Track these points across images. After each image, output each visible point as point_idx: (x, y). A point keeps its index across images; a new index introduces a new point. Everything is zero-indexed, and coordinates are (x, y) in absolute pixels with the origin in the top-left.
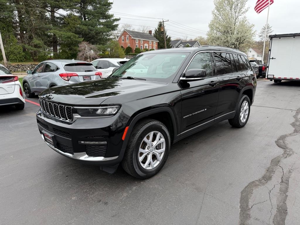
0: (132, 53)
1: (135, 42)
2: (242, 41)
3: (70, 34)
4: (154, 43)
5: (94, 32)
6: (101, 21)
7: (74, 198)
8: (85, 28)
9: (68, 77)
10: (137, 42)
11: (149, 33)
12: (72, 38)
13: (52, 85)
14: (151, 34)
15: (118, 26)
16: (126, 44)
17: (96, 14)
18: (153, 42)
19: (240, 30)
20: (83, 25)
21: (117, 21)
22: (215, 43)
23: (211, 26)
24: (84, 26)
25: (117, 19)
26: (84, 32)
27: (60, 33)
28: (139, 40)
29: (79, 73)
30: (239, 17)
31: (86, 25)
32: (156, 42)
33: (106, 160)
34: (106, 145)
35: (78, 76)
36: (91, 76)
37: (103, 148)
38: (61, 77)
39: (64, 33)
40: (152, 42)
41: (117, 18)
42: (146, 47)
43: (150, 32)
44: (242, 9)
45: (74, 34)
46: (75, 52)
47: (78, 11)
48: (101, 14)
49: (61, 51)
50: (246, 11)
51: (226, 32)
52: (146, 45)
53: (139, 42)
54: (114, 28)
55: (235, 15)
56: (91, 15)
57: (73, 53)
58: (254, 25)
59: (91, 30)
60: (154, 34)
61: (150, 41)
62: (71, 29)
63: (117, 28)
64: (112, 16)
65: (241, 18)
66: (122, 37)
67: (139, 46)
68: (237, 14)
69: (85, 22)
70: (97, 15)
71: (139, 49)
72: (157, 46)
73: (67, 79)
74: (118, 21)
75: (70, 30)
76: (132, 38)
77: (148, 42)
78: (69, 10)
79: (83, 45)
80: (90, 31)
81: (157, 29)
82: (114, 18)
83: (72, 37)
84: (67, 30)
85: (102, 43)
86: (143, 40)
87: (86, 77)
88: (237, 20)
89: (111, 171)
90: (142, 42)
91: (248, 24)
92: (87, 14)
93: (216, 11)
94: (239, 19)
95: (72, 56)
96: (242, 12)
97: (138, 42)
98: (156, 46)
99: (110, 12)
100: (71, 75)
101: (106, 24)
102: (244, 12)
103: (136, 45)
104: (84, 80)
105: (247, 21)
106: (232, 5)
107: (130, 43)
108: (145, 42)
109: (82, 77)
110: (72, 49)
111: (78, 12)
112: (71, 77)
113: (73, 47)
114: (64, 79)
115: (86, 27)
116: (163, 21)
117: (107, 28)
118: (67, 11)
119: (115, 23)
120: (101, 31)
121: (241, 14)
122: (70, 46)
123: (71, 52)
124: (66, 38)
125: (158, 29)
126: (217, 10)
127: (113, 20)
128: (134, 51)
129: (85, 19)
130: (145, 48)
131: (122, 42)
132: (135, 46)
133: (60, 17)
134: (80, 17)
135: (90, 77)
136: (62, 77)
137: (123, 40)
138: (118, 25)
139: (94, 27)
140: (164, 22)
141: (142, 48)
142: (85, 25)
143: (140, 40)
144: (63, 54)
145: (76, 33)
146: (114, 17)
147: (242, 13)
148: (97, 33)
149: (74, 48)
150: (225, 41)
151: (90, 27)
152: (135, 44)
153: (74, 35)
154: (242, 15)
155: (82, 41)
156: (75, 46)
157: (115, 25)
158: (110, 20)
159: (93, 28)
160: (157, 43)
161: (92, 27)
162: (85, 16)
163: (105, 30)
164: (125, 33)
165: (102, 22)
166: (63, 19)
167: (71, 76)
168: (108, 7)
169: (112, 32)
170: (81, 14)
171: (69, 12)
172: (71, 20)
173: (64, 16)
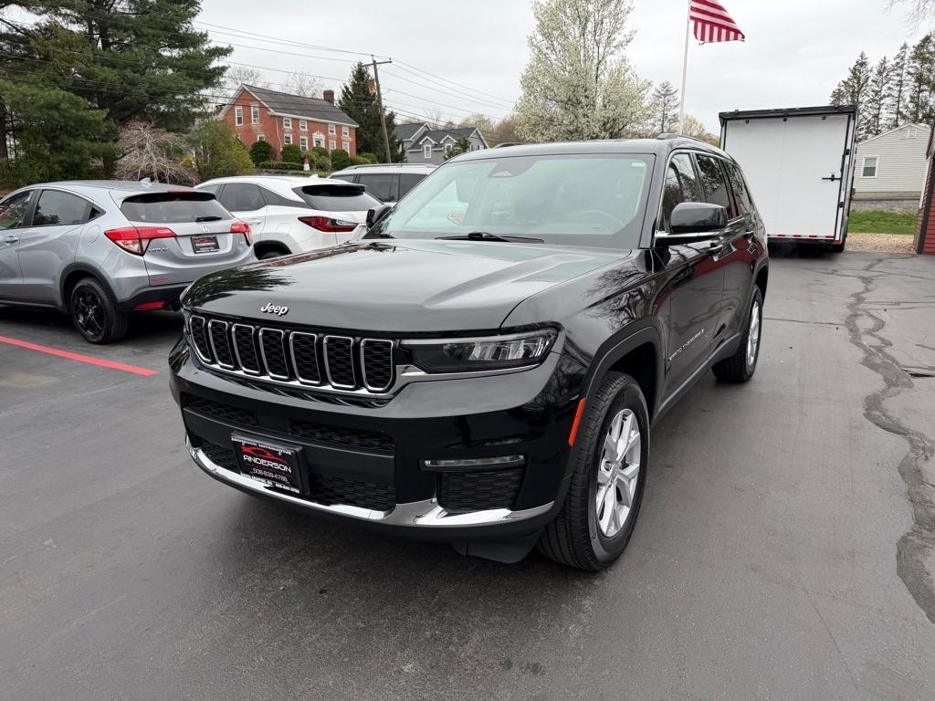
0: (272, 162)
1: (281, 126)
2: (616, 130)
3: (56, 94)
4: (345, 130)
5: (143, 91)
6: (166, 53)
7: (408, 668)
8: (110, 74)
9: (140, 240)
10: (288, 125)
11: (325, 99)
12: (66, 110)
13: (74, 269)
14: (333, 103)
15: (225, 74)
16: (249, 131)
17: (146, 31)
18: (341, 126)
19: (614, 97)
20: (103, 65)
21: (221, 54)
22: (542, 134)
23: (529, 83)
24: (106, 68)
25: (222, 49)
26: (108, 89)
27: (20, 89)
28: (293, 119)
29: (178, 228)
30: (608, 59)
31: (113, 66)
32: (350, 128)
33: (515, 520)
34: (522, 468)
35: (176, 236)
36: (218, 237)
37: (508, 479)
38: (114, 241)
39: (36, 91)
40: (337, 126)
41: (220, 46)
42: (319, 142)
43: (329, 95)
44: (616, 35)
45: (72, 94)
46: (76, 156)
47: (76, 18)
48: (166, 29)
49: (22, 153)
50: (628, 42)
51: (571, 103)
52: (317, 136)
53: (296, 126)
54: (211, 78)
55: (596, 50)
56: (131, 32)
57: (68, 160)
58: (649, 84)
59: (133, 83)
60: (340, 102)
61: (332, 125)
62: (59, 78)
63: (222, 80)
64: (203, 38)
65: (612, 61)
66: (237, 108)
67: (296, 137)
68: (601, 50)
69: (107, 56)
70: (150, 31)
71: (297, 148)
72: (354, 140)
73: (135, 248)
74: (225, 55)
75: (55, 81)
76: (272, 112)
77: (324, 128)
78: (45, 12)
79: (136, 132)
80: (129, 87)
81: (348, 85)
82: (212, 45)
83: (64, 106)
84: (43, 81)
85: (175, 127)
86: (308, 121)
87: (202, 242)
88: (602, 67)
89: (512, 557)
90: (304, 127)
91: (635, 79)
92: (116, 27)
93: (540, 37)
94: (608, 63)
95: (67, 171)
96: (615, 43)
97: (291, 127)
98: (350, 139)
99: (197, 25)
100: (154, 236)
101: (183, 64)
102: (621, 45)
103: (286, 135)
104: (196, 249)
105: (630, 72)
106: (587, 20)
107: (264, 129)
108: (313, 127)
109: (189, 239)
110: (67, 147)
111: (78, 21)
112: (153, 241)
113: (68, 141)
114: (125, 247)
115: (115, 71)
116: (374, 61)
117: (187, 78)
118: (40, 14)
119: (215, 63)
120: (169, 88)
121: (613, 49)
122: (57, 137)
123: (62, 158)
124: (42, 107)
125: (354, 85)
126: (543, 35)
127: (207, 51)
128: (279, 156)
129: (106, 45)
130: (315, 145)
131: (237, 125)
132: (282, 137)
133: (10, 32)
134: (88, 37)
135: (215, 240)
136: (120, 242)
137: (240, 119)
138: (224, 69)
139: (143, 73)
140: (378, 66)
141: (307, 146)
142: (108, 66)
143: (298, 120)
144: (31, 166)
145: (81, 90)
146: (210, 41)
147: (615, 47)
148: (155, 93)
149: (73, 144)
150: (571, 128)
151: (128, 73)
152: (283, 131)
153: (70, 98)
154: (617, 52)
155: (101, 120)
156: (75, 137)
157: (214, 69)
158: (199, 52)
159: (137, 75)
160: (354, 131)
161: (135, 72)
162: (103, 36)
163: (184, 86)
164: (245, 96)
165: (170, 58)
166: (21, 40)
167: (151, 239)
168: (187, 8)
169: (206, 92)
170: (91, 27)
171: (44, 19)
172: (56, 45)
173: (24, 29)
